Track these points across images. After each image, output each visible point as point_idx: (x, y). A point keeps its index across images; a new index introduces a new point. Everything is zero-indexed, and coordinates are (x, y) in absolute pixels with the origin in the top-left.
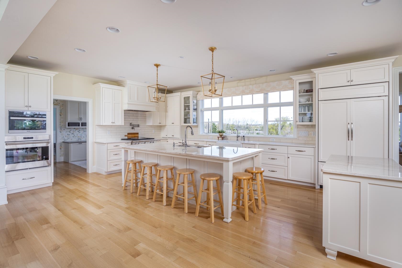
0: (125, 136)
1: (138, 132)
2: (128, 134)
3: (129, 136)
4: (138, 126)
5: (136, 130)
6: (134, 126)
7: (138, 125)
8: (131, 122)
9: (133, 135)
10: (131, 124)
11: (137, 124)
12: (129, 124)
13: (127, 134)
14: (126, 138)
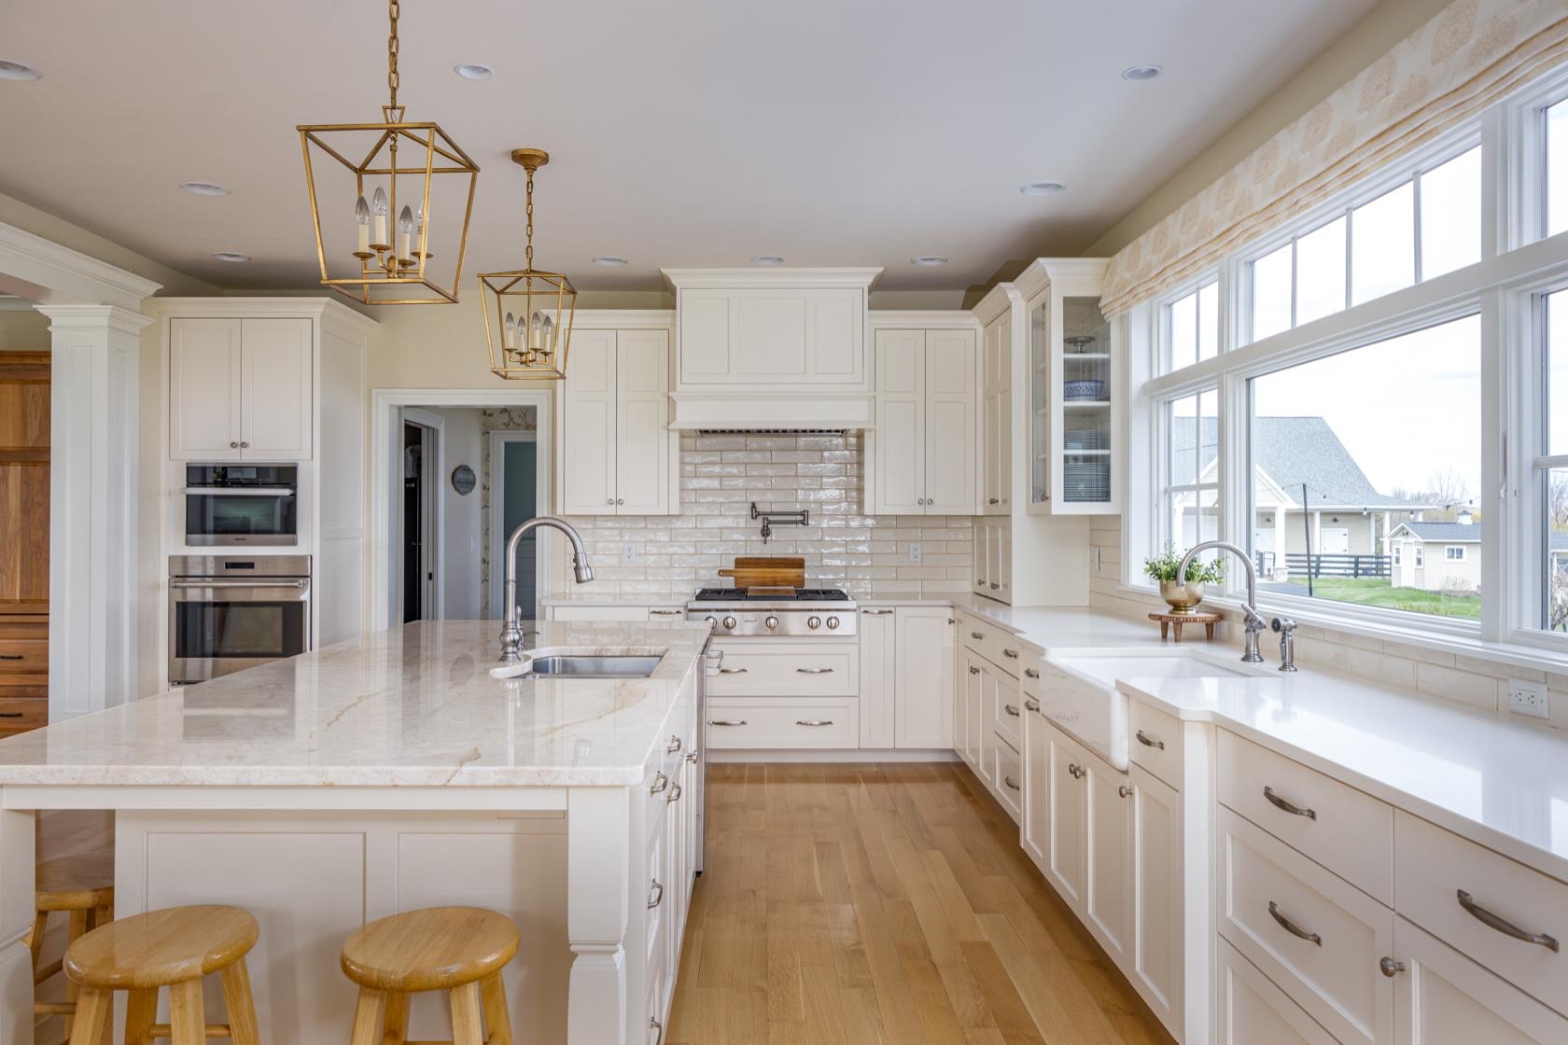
0: (723, 573)
1: (800, 556)
2: (741, 563)
3: (740, 575)
4: (801, 518)
5: (783, 543)
6: (771, 518)
7: (804, 514)
8: (754, 499)
9: (769, 573)
10: (755, 512)
11: (798, 508)
12: (747, 511)
13: (731, 566)
14: (729, 583)
